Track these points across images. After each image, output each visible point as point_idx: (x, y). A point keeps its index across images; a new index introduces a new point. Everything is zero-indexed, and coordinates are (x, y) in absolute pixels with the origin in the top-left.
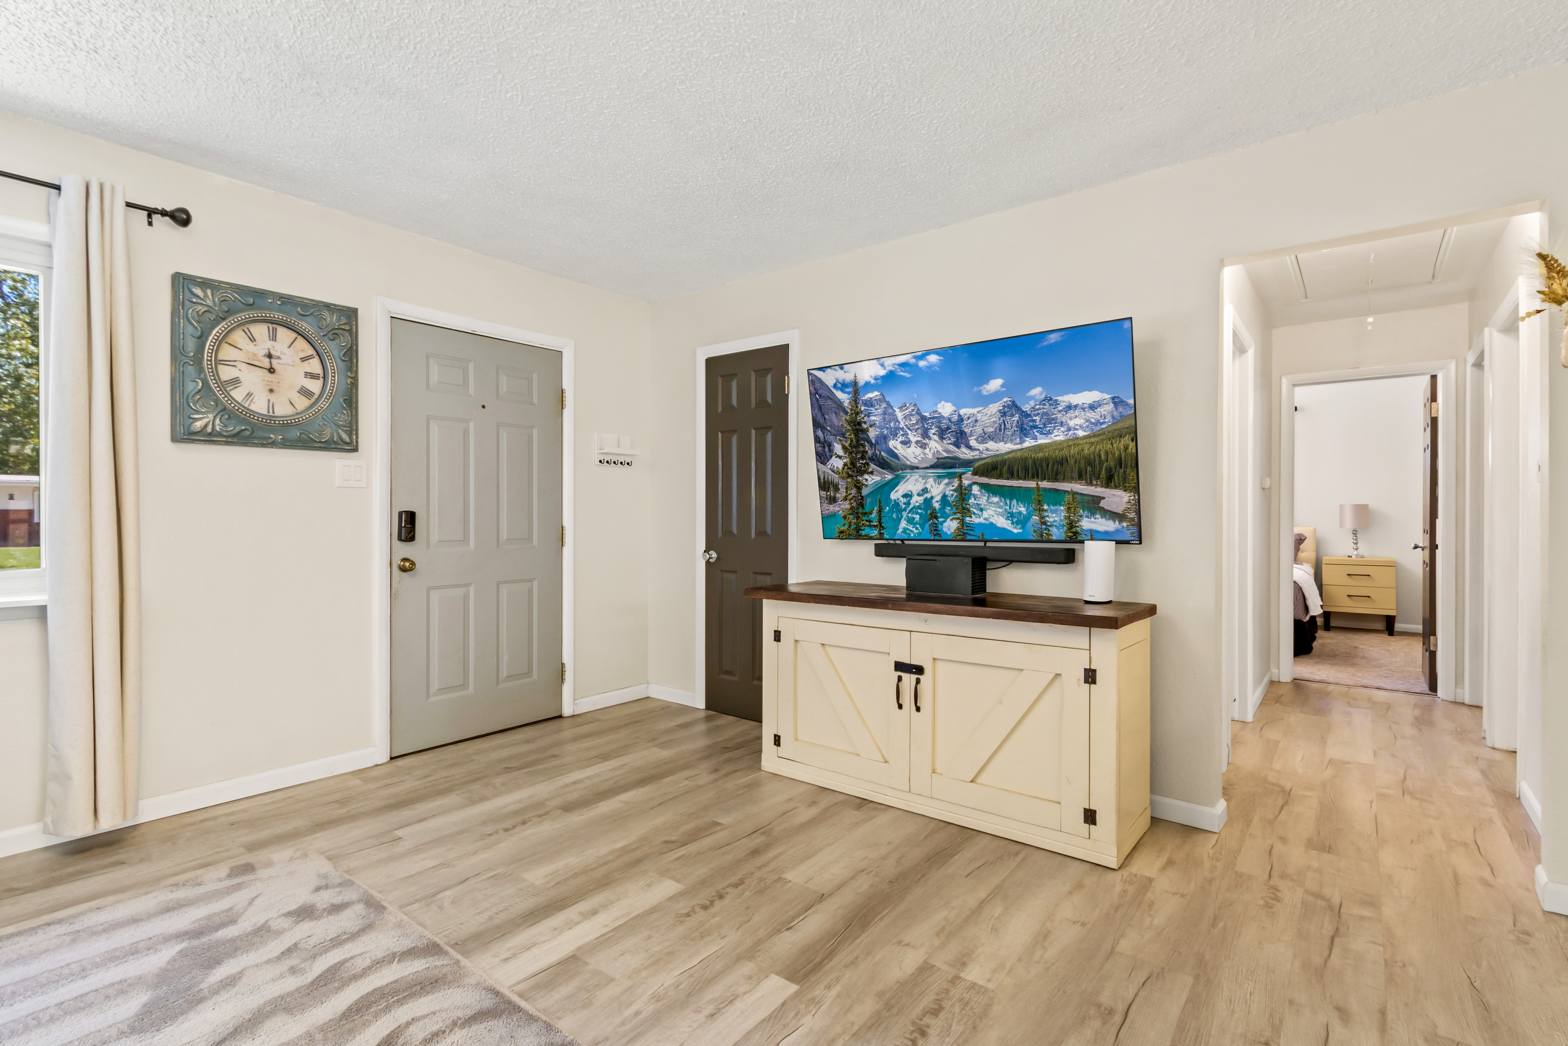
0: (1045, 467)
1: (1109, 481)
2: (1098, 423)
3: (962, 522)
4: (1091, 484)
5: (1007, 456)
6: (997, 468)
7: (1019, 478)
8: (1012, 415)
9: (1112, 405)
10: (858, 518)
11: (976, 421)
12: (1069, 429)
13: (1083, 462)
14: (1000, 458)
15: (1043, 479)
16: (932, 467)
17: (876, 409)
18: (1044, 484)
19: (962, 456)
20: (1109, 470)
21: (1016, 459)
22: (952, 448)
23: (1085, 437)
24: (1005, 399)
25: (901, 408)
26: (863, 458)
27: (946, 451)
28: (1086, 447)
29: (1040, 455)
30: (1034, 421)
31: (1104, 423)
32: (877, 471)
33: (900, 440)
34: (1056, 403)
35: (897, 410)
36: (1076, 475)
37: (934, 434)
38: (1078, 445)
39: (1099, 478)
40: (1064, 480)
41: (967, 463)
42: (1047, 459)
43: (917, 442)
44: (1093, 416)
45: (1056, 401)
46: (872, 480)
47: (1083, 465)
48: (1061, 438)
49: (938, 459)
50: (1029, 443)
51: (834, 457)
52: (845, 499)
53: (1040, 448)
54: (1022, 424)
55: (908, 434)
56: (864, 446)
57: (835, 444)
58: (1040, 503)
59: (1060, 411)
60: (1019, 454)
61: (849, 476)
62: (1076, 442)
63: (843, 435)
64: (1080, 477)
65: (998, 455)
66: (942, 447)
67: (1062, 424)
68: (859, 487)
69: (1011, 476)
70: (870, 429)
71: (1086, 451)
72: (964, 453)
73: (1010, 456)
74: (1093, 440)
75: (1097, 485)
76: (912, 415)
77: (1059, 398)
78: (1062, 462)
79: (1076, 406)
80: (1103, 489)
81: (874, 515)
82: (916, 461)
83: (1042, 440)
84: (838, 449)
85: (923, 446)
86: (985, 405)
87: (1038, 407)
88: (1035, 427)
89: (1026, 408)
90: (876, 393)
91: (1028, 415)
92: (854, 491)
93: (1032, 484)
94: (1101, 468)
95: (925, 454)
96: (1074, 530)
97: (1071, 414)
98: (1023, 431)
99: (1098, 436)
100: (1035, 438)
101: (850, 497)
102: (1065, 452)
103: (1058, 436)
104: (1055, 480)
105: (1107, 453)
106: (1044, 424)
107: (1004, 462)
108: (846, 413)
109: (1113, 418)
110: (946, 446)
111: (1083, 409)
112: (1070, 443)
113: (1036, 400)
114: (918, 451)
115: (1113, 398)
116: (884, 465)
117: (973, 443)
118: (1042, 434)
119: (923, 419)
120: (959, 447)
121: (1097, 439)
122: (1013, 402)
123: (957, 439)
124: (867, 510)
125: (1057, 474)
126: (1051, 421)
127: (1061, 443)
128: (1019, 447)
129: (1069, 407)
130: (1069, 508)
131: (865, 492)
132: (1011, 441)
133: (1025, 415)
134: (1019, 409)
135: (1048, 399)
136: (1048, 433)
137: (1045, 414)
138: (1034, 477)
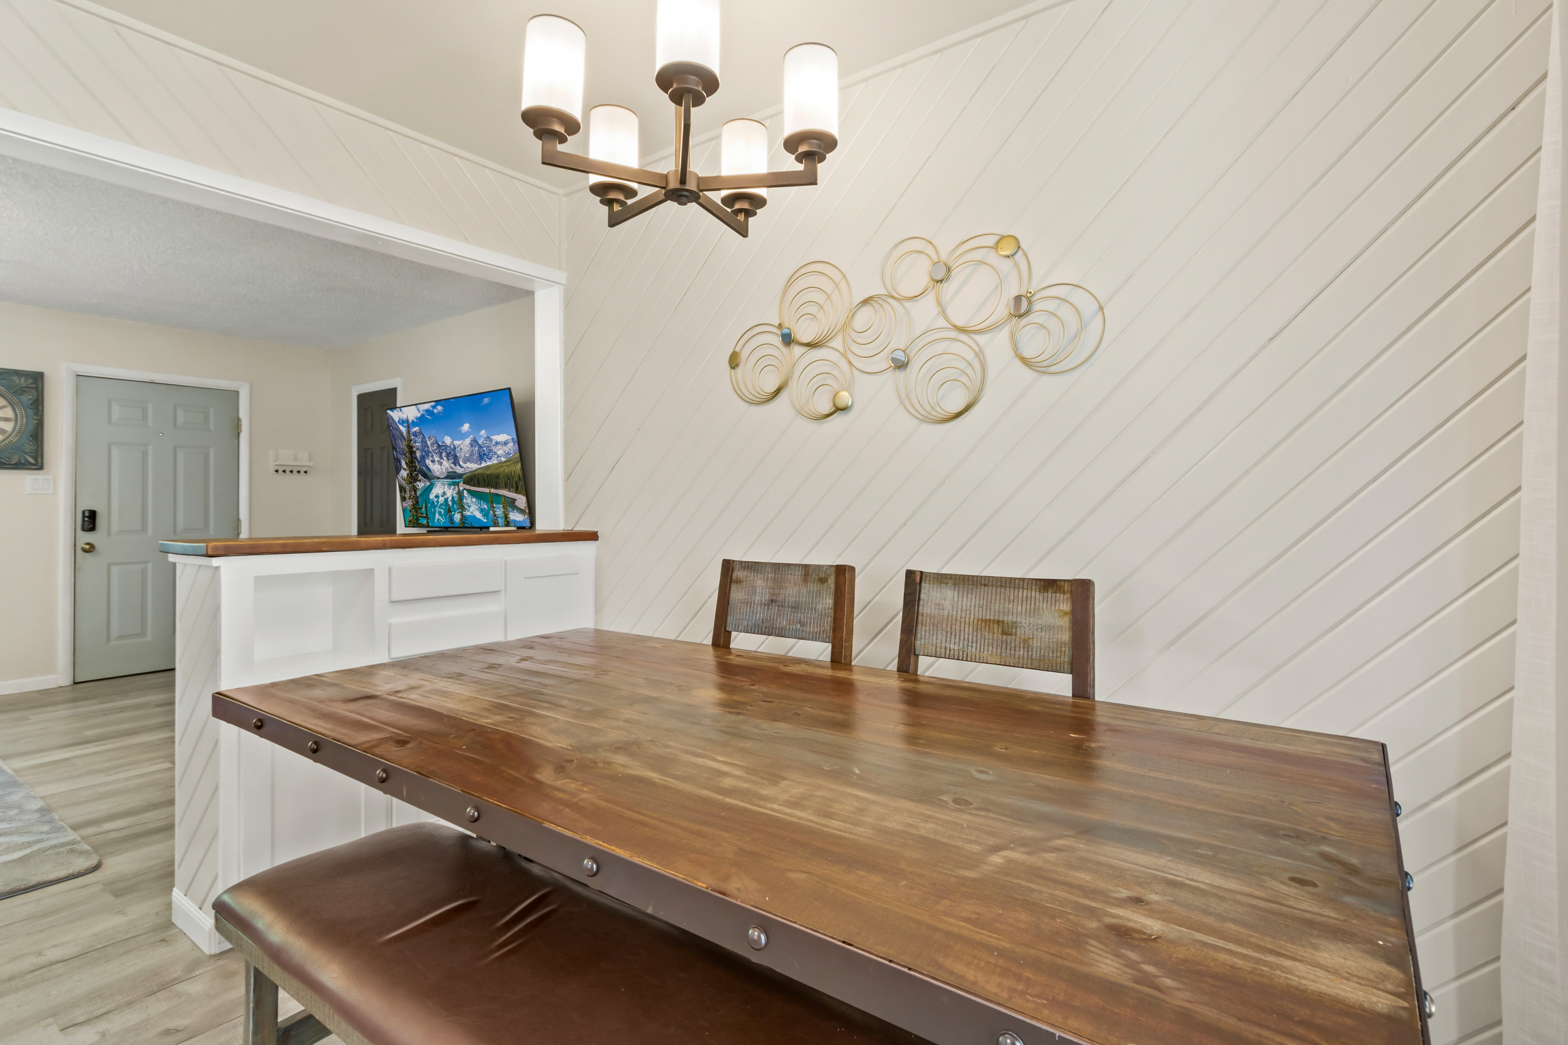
0: (492, 480)
2: (509, 454)
3: (462, 515)
4: (510, 491)
5: (476, 472)
6: (472, 480)
7: (482, 487)
8: (475, 446)
9: (512, 443)
10: (416, 511)
11: (461, 449)
12: (498, 457)
13: (506, 477)
14: (473, 473)
15: (492, 488)
16: (446, 478)
17: (418, 439)
18: (493, 491)
19: (457, 471)
20: (516, 483)
21: (480, 474)
22: (453, 465)
23: (505, 462)
24: (471, 436)
25: (429, 438)
26: (415, 471)
27: (451, 468)
28: (505, 468)
29: (489, 472)
30: (484, 450)
31: (510, 454)
32: (423, 480)
33: (430, 459)
34: (491, 440)
35: (427, 440)
36: (504, 486)
37: (445, 456)
38: (503, 466)
39: (513, 487)
40: (499, 488)
41: (460, 476)
42: (491, 475)
43: (438, 461)
44: (506, 449)
45: (491, 439)
46: (421, 485)
47: (506, 479)
48: (495, 462)
49: (448, 472)
50: (484, 464)
51: (402, 469)
52: (410, 498)
53: (488, 467)
54: (480, 452)
55: (433, 456)
56: (415, 463)
57: (402, 460)
58: (492, 503)
59: (493, 445)
60: (480, 471)
61: (411, 483)
63: (405, 455)
64: (506, 486)
65: (472, 472)
66: (449, 465)
67: (495, 453)
68: (415, 489)
69: (479, 485)
70: (417, 451)
71: (506, 470)
72: (459, 470)
74: (508, 464)
75: (512, 492)
76: (434, 443)
77: (492, 437)
78: (498, 477)
79: (499, 442)
80: (515, 494)
81: (424, 510)
82: (439, 474)
83: (488, 463)
84: (403, 463)
85: (441, 464)
86: (464, 440)
87: (484, 442)
88: (485, 455)
89: (480, 442)
90: (417, 428)
91: (482, 447)
92: (413, 493)
93: (487, 490)
94: (513, 481)
95: (442, 469)
96: (507, 520)
97: (499, 447)
98: (482, 457)
99: (510, 461)
100: (486, 461)
101: (412, 497)
102: (498, 471)
103: (494, 460)
104: (496, 488)
105: (514, 472)
106: (488, 453)
107: (475, 476)
108: (405, 440)
109: (513, 450)
110: (450, 464)
111: (502, 444)
112: (500, 465)
113: (483, 438)
114: (439, 466)
115: (512, 439)
116: (425, 476)
117: (461, 463)
118: (488, 459)
119: (439, 446)
120: (456, 466)
122: (475, 438)
123: (454, 460)
124: (420, 506)
125: (497, 485)
126: (491, 451)
127: (496, 464)
128: (479, 466)
129: (497, 443)
130: (504, 506)
131: (418, 493)
132: (476, 463)
133: (480, 447)
134: (477, 443)
135: (488, 438)
136: (490, 459)
137: (488, 447)
138: (488, 486)
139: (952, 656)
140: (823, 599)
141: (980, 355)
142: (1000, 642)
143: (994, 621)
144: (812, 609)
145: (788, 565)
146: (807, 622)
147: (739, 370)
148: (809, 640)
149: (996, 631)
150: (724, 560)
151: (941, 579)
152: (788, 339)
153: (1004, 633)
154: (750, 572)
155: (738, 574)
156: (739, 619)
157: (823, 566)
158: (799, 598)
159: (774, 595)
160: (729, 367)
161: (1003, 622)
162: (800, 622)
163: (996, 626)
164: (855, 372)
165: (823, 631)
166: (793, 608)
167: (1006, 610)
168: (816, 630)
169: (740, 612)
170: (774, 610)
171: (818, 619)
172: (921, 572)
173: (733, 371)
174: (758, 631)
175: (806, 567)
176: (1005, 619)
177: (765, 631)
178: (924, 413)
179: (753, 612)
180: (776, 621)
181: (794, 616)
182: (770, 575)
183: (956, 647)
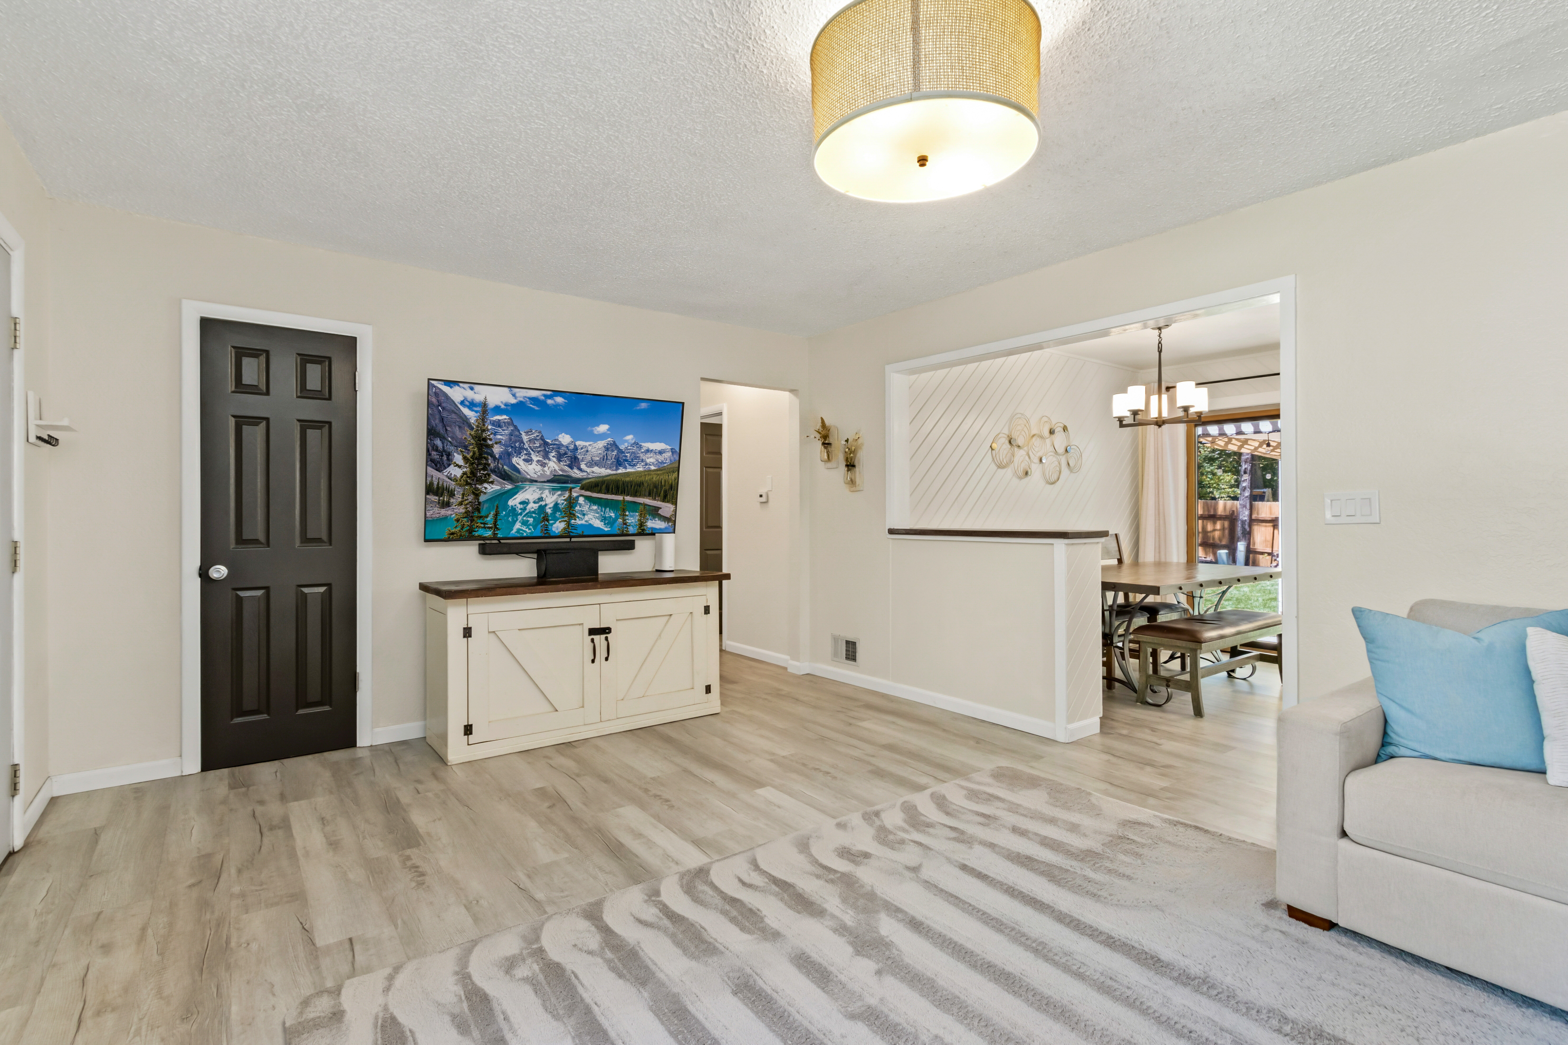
0: (629, 487)
1: (665, 499)
2: (662, 463)
3: (569, 524)
4: (655, 499)
5: (606, 478)
6: (598, 486)
7: (612, 494)
8: (613, 451)
9: (671, 453)
10: (472, 521)
11: (587, 451)
12: (646, 464)
13: (652, 486)
14: (601, 479)
15: (628, 495)
16: (548, 481)
17: (503, 430)
18: (628, 498)
19: (573, 475)
20: (665, 492)
21: (612, 481)
22: (567, 468)
23: (654, 470)
24: (609, 439)
25: (527, 433)
26: (484, 469)
27: (562, 470)
28: (655, 477)
29: (628, 479)
30: (626, 456)
31: (665, 463)
32: (497, 481)
33: (523, 458)
34: (640, 447)
35: (523, 434)
36: (647, 493)
37: (553, 457)
38: (650, 474)
39: (659, 496)
40: (640, 496)
41: (577, 481)
42: (631, 482)
43: (538, 461)
44: (660, 458)
45: (641, 445)
46: (491, 489)
47: (651, 487)
48: (641, 469)
49: (555, 475)
50: (621, 470)
51: (452, 466)
52: (461, 504)
53: (628, 474)
54: (618, 458)
55: (531, 454)
56: (487, 459)
57: (455, 454)
58: (624, 510)
59: (642, 452)
60: (614, 477)
61: (467, 484)
62: (649, 473)
63: (466, 447)
64: (650, 495)
65: (600, 477)
66: (559, 467)
67: (642, 461)
68: (477, 494)
69: (607, 492)
70: (495, 445)
71: (654, 479)
72: (576, 473)
73: (608, 478)
74: (659, 472)
75: (658, 500)
76: (536, 440)
77: (643, 444)
78: (640, 484)
79: (652, 451)
80: (661, 503)
81: (490, 519)
82: (536, 476)
83: (630, 470)
84: (458, 458)
85: (543, 465)
86: (595, 441)
87: (629, 447)
88: (626, 460)
89: (622, 447)
90: (505, 417)
91: (623, 452)
92: (471, 498)
93: (620, 498)
94: (661, 490)
95: (544, 471)
96: (642, 528)
97: (649, 455)
98: (619, 463)
99: (661, 470)
100: (625, 468)
101: (466, 502)
102: (643, 479)
103: (640, 468)
104: (635, 495)
105: (665, 481)
106: (632, 459)
107: (603, 482)
108: (472, 429)
109: (671, 460)
110: (563, 467)
111: (656, 453)
112: (646, 473)
113: (628, 443)
114: (539, 468)
115: (672, 449)
116: (505, 476)
117: (583, 466)
118: (630, 465)
119: (546, 444)
120: (572, 468)
121: (661, 472)
122: (614, 442)
123: (572, 462)
124: (483, 514)
125: (636, 493)
126: (637, 458)
127: (641, 472)
128: (614, 472)
129: (648, 451)
130: (641, 514)
131: (482, 498)
132: (610, 468)
133: (620, 451)
134: (617, 447)
135: (636, 444)
136: (634, 465)
137: (633, 453)
138: (621, 493)
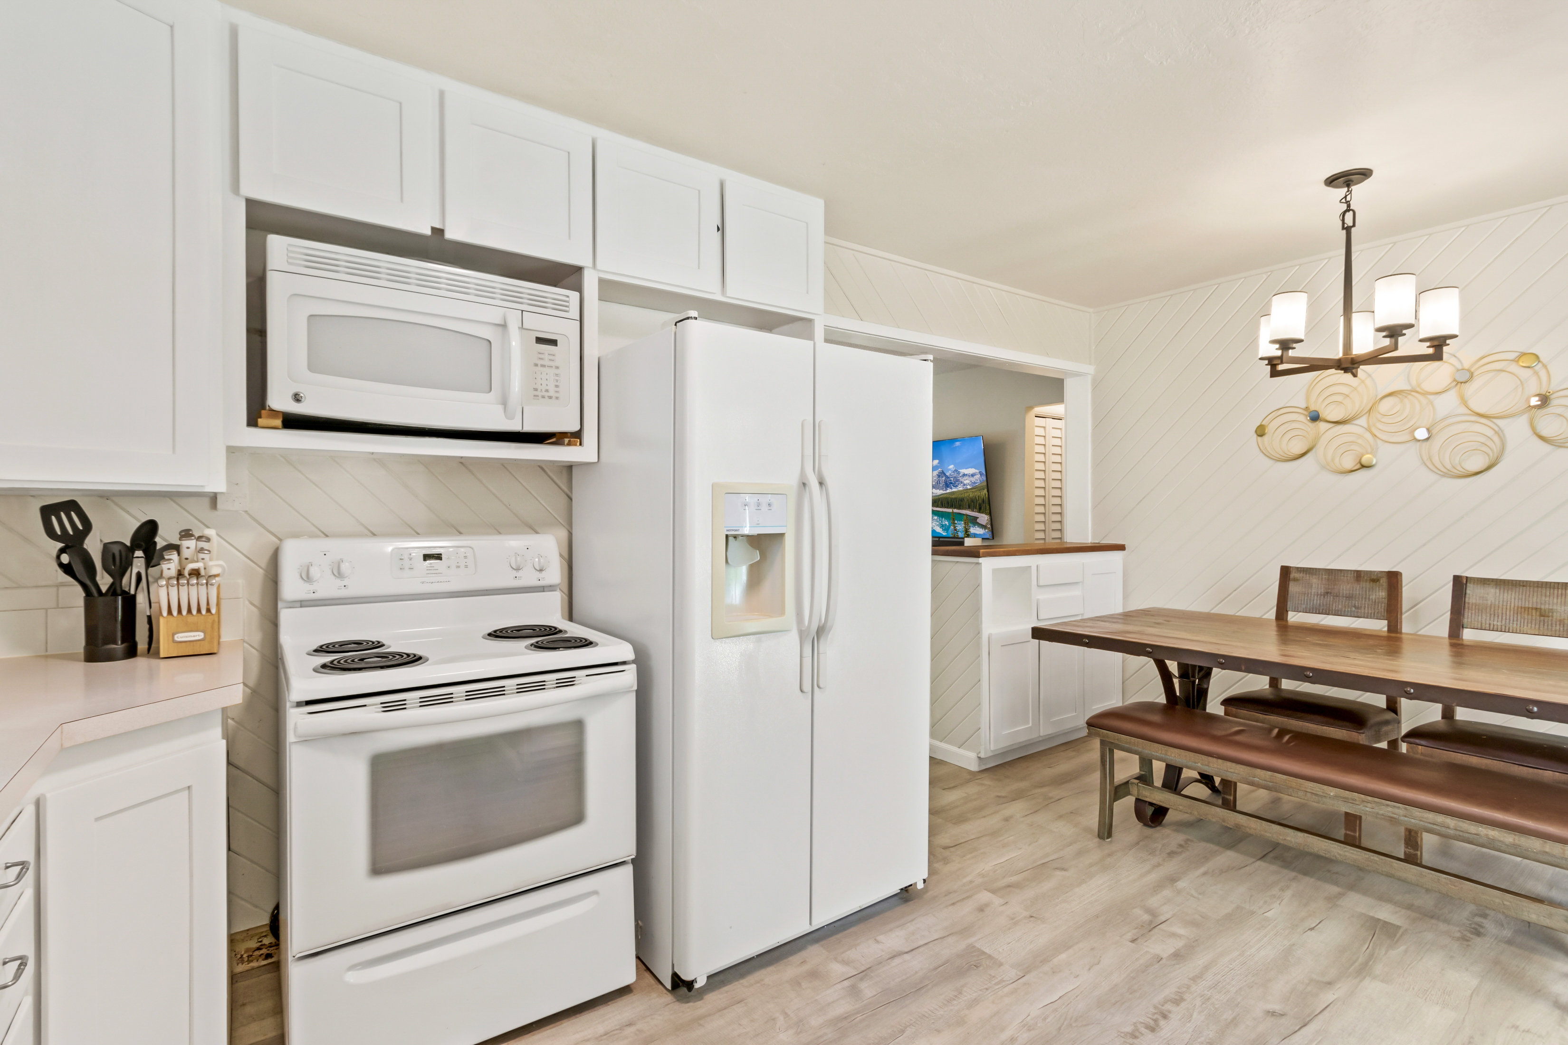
0: (955, 502)
1: (980, 511)
2: (975, 483)
4: (973, 511)
5: (940, 497)
7: (945, 508)
8: (942, 477)
9: (980, 475)
12: (964, 485)
13: (970, 500)
14: (937, 497)
15: (955, 508)
18: (956, 511)
20: (980, 505)
21: (944, 498)
23: (970, 489)
24: (940, 469)
28: (971, 493)
29: (953, 496)
30: (951, 480)
31: (977, 483)
34: (959, 473)
36: (967, 507)
39: (976, 508)
40: (963, 509)
42: (956, 499)
44: (973, 479)
45: (959, 472)
47: (970, 502)
48: (961, 489)
50: (949, 491)
53: (953, 493)
54: (946, 482)
58: (954, 520)
59: (961, 476)
60: (945, 496)
62: (967, 491)
64: (969, 507)
67: (961, 483)
69: (942, 506)
73: (942, 496)
74: (973, 490)
75: (975, 511)
77: (960, 471)
78: (962, 500)
79: (966, 475)
80: (978, 514)
83: (954, 490)
87: (952, 474)
88: (951, 483)
89: (948, 474)
91: (949, 478)
93: (950, 510)
94: (977, 503)
96: (967, 533)
97: (965, 478)
98: (947, 485)
99: (975, 488)
100: (951, 488)
102: (963, 496)
103: (960, 488)
104: (959, 508)
105: (978, 496)
106: (955, 482)
107: (939, 499)
109: (980, 481)
111: (969, 476)
112: (965, 491)
113: (951, 471)
115: (980, 472)
118: (954, 486)
121: (975, 490)
122: (942, 471)
125: (960, 506)
126: (958, 480)
127: (961, 491)
128: (945, 492)
129: (964, 475)
132: (942, 489)
133: (947, 477)
134: (945, 474)
135: (956, 471)
136: (957, 486)
137: (955, 477)
138: (951, 507)
139: (1495, 629)
140: (1376, 592)
141: (1500, 433)
142: (1538, 622)
143: (1532, 608)
144: (1366, 598)
145: (1341, 571)
146: (1361, 607)
147: (1265, 438)
148: (1364, 617)
149: (1534, 614)
150: (1282, 567)
151: (1484, 582)
152: (1315, 418)
153: (1541, 615)
154: (1306, 574)
155: (1293, 575)
156: (1298, 604)
157: (1375, 572)
158: (1353, 591)
159: (1329, 589)
160: (1255, 435)
161: (1541, 609)
162: (1355, 606)
163: (1534, 611)
164: (1379, 442)
165: (1378, 613)
166: (1347, 597)
167: (1543, 602)
168: (1370, 611)
169: (1299, 600)
170: (1330, 599)
171: (1372, 605)
172: (1467, 577)
173: (1259, 438)
174: (1316, 612)
175: (1358, 572)
176: (1543, 607)
177: (1322, 612)
178: (1445, 470)
179: (1310, 600)
180: (1332, 605)
181: (1348, 603)
182: (1324, 577)
183: (1499, 624)
